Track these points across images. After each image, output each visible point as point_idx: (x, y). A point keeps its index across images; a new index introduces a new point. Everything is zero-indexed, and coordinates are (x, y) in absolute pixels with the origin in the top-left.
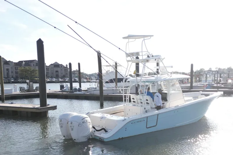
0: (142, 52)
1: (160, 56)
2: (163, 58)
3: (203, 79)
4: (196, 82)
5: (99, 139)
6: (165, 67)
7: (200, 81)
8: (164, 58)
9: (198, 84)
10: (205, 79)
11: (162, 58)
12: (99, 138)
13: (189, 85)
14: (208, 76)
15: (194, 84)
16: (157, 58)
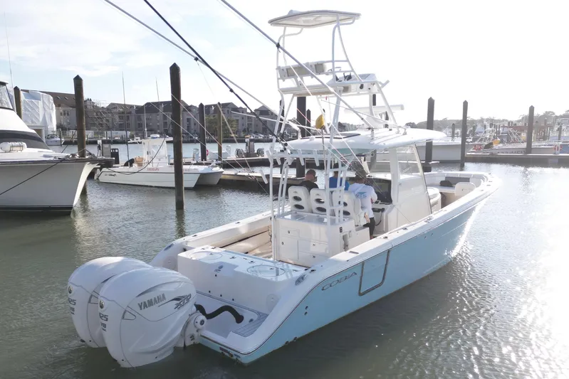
0: (333, 61)
1: (374, 75)
2: (383, 82)
3: (553, 134)
4: (538, 139)
5: (221, 351)
6: (389, 107)
7: (545, 138)
8: (388, 82)
9: (543, 144)
10: (556, 134)
11: (380, 83)
12: (221, 349)
13: (524, 145)
14: (564, 127)
15: (535, 144)
16: (366, 80)
